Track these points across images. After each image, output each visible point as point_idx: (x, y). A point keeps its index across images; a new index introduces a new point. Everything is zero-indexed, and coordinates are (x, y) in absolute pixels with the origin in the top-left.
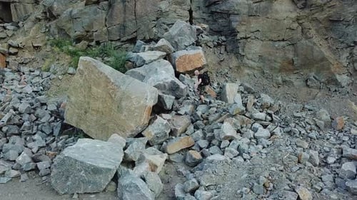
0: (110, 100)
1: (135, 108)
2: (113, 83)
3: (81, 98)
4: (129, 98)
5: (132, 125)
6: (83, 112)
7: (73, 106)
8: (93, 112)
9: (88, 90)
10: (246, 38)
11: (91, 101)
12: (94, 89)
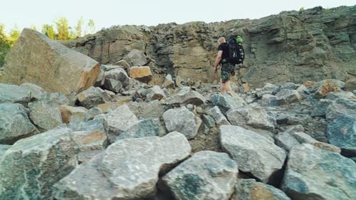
0: (48, 66)
1: (72, 73)
2: (52, 50)
3: (19, 63)
4: (66, 63)
5: (68, 89)
6: (19, 77)
7: (9, 72)
8: (30, 77)
9: (26, 56)
10: (178, 68)
11: (29, 67)
12: (33, 55)
